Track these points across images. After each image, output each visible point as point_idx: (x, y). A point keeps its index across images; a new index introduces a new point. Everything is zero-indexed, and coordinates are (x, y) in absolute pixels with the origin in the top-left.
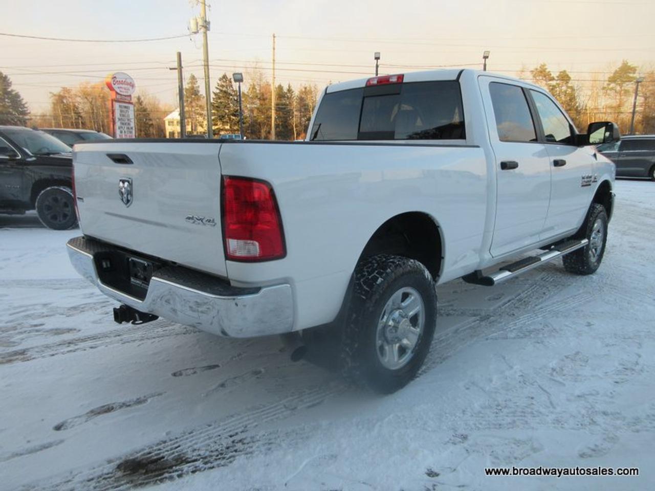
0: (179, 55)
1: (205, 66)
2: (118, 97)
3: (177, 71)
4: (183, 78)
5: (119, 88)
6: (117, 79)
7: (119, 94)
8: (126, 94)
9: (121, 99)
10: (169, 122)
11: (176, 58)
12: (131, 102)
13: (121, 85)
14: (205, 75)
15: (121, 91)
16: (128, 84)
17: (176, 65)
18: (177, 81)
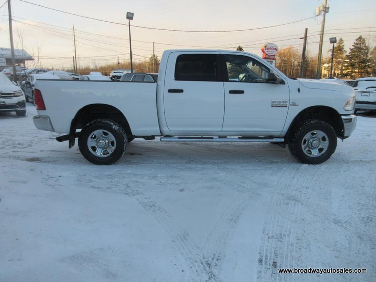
0: (306, 30)
1: (321, 34)
2: (267, 56)
3: (303, 39)
4: (307, 42)
5: (268, 51)
6: (267, 47)
7: (267, 55)
8: (272, 54)
9: (268, 57)
10: (325, 68)
11: (304, 32)
12: (274, 58)
13: (269, 50)
14: (320, 39)
15: (269, 53)
16: (274, 49)
17: (303, 36)
18: (303, 45)
